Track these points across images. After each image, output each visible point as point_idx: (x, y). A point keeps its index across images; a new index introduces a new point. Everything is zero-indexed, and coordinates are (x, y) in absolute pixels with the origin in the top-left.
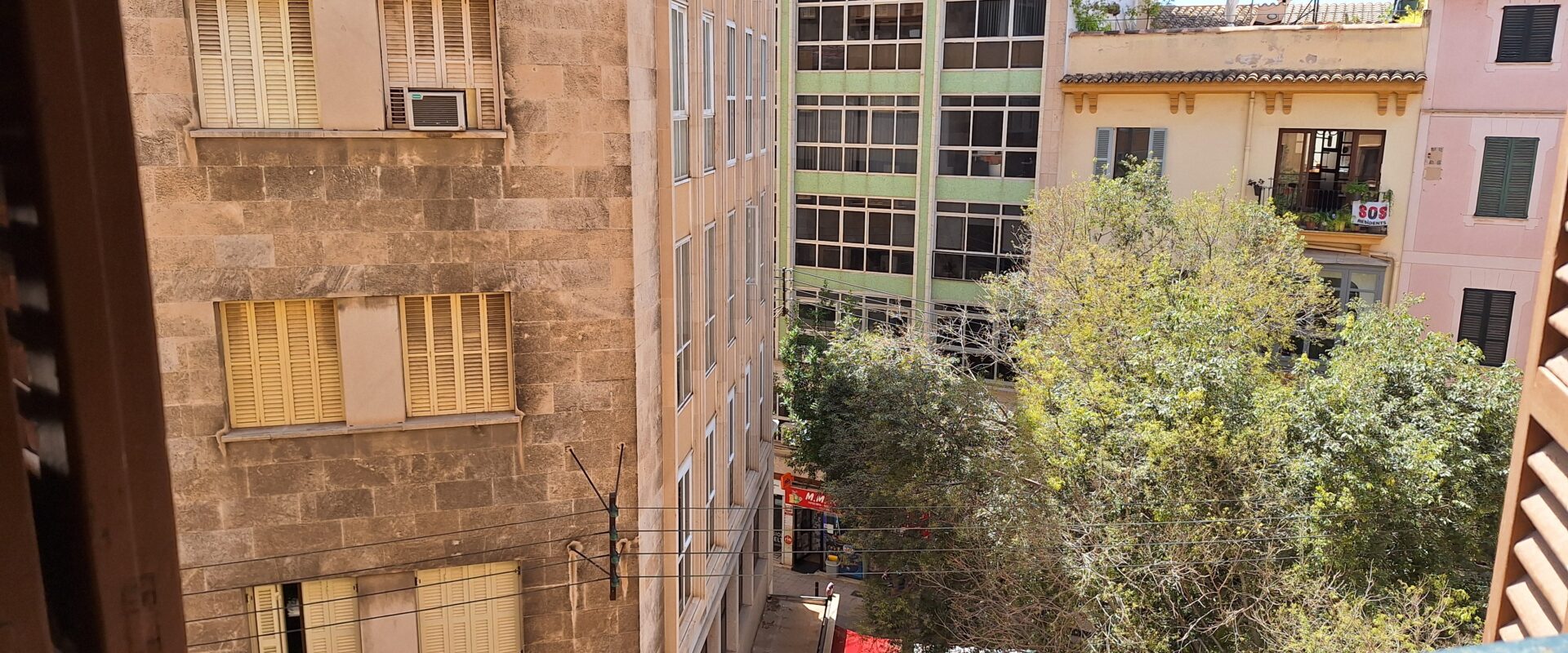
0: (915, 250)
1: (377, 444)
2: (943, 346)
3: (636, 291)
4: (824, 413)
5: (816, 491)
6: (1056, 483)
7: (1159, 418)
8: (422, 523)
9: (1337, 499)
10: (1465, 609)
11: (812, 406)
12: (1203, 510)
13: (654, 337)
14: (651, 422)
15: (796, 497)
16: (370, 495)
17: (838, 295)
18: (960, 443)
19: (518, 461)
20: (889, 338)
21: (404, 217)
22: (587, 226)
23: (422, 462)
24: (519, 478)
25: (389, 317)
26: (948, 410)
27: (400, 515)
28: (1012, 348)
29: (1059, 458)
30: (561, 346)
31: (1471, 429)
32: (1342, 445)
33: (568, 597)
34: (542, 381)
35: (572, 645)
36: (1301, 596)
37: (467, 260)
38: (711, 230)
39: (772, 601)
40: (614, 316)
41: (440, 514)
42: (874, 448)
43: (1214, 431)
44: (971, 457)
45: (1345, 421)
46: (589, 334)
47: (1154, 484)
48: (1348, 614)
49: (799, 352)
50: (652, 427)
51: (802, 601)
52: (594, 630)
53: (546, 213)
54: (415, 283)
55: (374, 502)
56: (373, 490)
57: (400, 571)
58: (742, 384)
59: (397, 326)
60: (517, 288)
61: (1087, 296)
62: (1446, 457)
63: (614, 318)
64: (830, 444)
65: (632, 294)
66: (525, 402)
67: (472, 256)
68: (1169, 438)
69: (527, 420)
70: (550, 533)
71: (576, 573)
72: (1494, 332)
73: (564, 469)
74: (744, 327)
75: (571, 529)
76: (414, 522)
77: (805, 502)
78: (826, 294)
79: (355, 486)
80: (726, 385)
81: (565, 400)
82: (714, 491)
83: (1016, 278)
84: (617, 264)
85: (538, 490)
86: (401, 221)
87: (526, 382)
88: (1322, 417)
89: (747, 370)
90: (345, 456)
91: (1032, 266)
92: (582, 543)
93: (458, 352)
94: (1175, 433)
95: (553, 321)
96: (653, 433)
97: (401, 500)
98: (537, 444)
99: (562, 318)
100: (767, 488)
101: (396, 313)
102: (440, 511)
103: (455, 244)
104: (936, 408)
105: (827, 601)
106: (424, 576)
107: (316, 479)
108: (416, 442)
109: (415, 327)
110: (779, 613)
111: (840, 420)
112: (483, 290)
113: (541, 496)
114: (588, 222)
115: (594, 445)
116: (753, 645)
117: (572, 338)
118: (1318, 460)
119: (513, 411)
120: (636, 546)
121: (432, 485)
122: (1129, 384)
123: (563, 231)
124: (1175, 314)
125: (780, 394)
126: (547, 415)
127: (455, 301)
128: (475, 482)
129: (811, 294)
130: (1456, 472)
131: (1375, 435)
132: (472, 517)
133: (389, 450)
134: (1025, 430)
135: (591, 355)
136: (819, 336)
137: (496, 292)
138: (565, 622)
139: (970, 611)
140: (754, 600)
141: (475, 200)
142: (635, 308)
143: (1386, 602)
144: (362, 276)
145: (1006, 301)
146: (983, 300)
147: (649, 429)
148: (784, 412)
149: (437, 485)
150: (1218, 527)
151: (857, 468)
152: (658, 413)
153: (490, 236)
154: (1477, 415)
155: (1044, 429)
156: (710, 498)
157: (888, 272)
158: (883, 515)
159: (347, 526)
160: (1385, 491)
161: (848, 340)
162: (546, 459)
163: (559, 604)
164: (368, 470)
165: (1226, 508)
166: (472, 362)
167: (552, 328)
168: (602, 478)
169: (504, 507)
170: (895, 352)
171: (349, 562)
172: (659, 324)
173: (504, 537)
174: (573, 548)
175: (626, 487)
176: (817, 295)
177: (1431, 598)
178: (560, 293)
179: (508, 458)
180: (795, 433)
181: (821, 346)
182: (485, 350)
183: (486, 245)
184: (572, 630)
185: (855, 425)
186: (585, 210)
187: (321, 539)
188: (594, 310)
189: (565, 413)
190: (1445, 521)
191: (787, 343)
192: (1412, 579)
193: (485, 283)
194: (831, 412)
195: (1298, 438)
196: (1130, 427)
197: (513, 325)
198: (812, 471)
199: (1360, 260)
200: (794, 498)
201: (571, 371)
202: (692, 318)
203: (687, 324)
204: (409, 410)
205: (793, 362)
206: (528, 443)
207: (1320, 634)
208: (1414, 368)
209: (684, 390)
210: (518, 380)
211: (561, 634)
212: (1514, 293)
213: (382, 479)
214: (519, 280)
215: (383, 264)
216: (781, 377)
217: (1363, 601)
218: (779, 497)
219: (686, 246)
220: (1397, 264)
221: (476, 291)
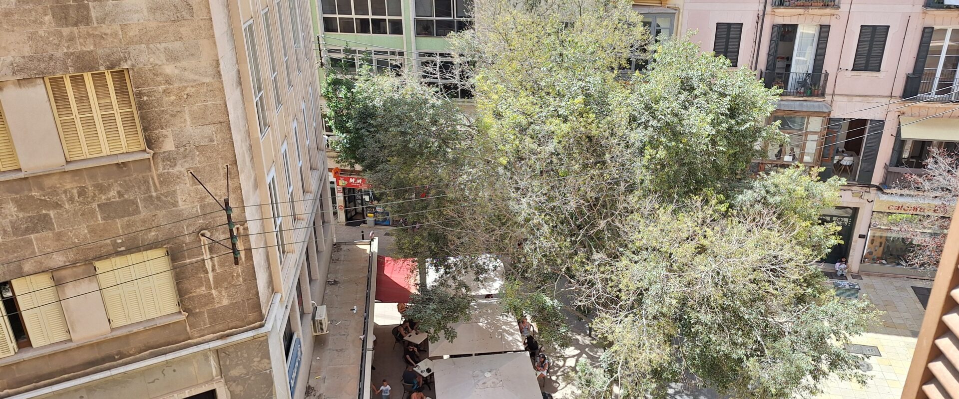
0: (402, 18)
1: (48, 182)
2: (427, 80)
3: (221, 61)
4: (357, 129)
5: (356, 177)
6: (504, 161)
7: (559, 116)
8: (92, 231)
9: (657, 153)
10: (723, 205)
11: (348, 125)
12: (585, 166)
13: (238, 92)
14: (244, 148)
15: (343, 182)
16: (50, 217)
17: (356, 50)
18: (445, 141)
19: (154, 183)
20: (393, 77)
21: (36, 19)
22: (178, 17)
23: (84, 190)
24: (157, 195)
25: (39, 93)
26: (436, 122)
27: (75, 228)
28: (470, 80)
29: (505, 145)
30: (172, 103)
31: (726, 106)
32: (658, 121)
33: (205, 265)
34: (162, 128)
35: (212, 294)
36: (639, 208)
37: (92, 48)
38: (266, 13)
39: (337, 247)
40: (207, 80)
41: (104, 224)
42: (393, 149)
43: (590, 121)
44: (452, 149)
45: (660, 108)
46: (191, 94)
47: (558, 155)
48: (664, 216)
49: (335, 90)
50: (245, 152)
51: (355, 244)
52: (226, 283)
53: (145, 10)
54: (55, 67)
55: (54, 221)
56: (52, 213)
57: (82, 264)
58: (300, 116)
59: (47, 99)
60: (133, 66)
61: (513, 44)
62: (713, 124)
63: (208, 81)
64: (363, 149)
65: (218, 64)
66: (153, 144)
67: (95, 45)
68: (565, 127)
69: (156, 156)
70: (185, 227)
71: (208, 250)
72: (731, 47)
73: (188, 185)
74: (297, 77)
75: (199, 223)
76: (86, 231)
77: (349, 184)
78: (348, 51)
79: (38, 212)
80: (291, 118)
81: (181, 140)
82: (292, 187)
83: (467, 34)
84: (204, 43)
85: (172, 201)
86: (34, 22)
87: (150, 130)
88: (647, 107)
89: (303, 106)
90: (26, 193)
91: (476, 26)
92: (209, 231)
93: (97, 113)
94: (569, 124)
95: (164, 87)
96: (247, 156)
97: (74, 218)
98: (166, 171)
99: (170, 84)
100: (325, 179)
101: (44, 90)
102: (104, 222)
103: (80, 37)
104: (428, 121)
105: (370, 242)
106: (101, 265)
107: (7, 210)
108: (77, 178)
109: (60, 98)
110: (342, 253)
111: (368, 133)
112: (108, 68)
113: (175, 204)
114: (178, 14)
115: (207, 168)
116: (328, 274)
117: (179, 97)
118: (646, 132)
119: (145, 151)
120: (246, 229)
121: (95, 205)
122: (541, 98)
123: (160, 22)
124: (565, 52)
125: (325, 119)
126: (170, 151)
127: (88, 77)
128: (126, 200)
129: (338, 51)
130: (718, 131)
131: (676, 115)
132: (128, 223)
133: (58, 185)
134: (482, 131)
135: (195, 108)
136: (347, 79)
137: (117, 69)
138: (205, 281)
139: (459, 238)
140: (325, 248)
141: (90, 3)
142: (222, 73)
143: (684, 206)
144: (12, 64)
145: (464, 49)
146: (449, 49)
147: (244, 153)
148: (329, 129)
149: (99, 205)
150: (594, 175)
151: (382, 162)
152: (248, 142)
153: (105, 29)
154: (728, 98)
155: (494, 128)
156: (290, 191)
157: (386, 33)
158: (401, 189)
159: (37, 239)
160: (681, 146)
161: (367, 81)
162: (174, 180)
163: (200, 271)
164: (45, 200)
165: (598, 165)
166: (109, 120)
167: (164, 91)
168: (216, 188)
169: (150, 215)
170: (398, 87)
171: (43, 263)
172: (240, 83)
173: (153, 234)
174: (203, 235)
175: (234, 192)
176: (342, 52)
177: (706, 201)
178: (165, 67)
179: (146, 182)
180: (338, 143)
181: (350, 87)
182: (116, 110)
183: (103, 36)
184: (210, 285)
185: (378, 136)
186: (174, 6)
187: (20, 250)
188: (192, 76)
189: (183, 149)
190: (712, 158)
191: (326, 85)
192: (696, 191)
193: (108, 63)
194: (362, 129)
195: (635, 120)
196: (542, 122)
197: (134, 91)
198: (352, 165)
199: (661, 10)
200: (342, 183)
201: (182, 120)
202: (262, 77)
203: (259, 80)
204: (68, 157)
205: (332, 97)
206: (159, 171)
207: (650, 228)
208: (694, 74)
209: (264, 124)
210: (145, 129)
211: (204, 288)
212: (742, 24)
213: (57, 205)
214: (133, 59)
215: (27, 55)
216: (325, 108)
217: (671, 207)
218: (332, 183)
219: (250, 26)
220: (681, 11)
221: (102, 69)
